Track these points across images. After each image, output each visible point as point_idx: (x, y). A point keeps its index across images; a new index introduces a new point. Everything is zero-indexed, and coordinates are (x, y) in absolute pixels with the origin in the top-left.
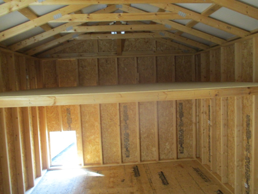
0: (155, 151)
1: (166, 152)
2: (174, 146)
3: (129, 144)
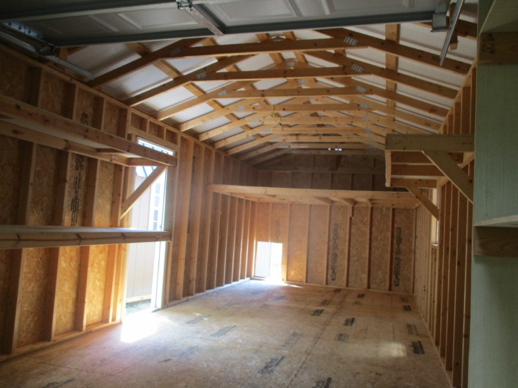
1: (377, 281)
3: (336, 266)
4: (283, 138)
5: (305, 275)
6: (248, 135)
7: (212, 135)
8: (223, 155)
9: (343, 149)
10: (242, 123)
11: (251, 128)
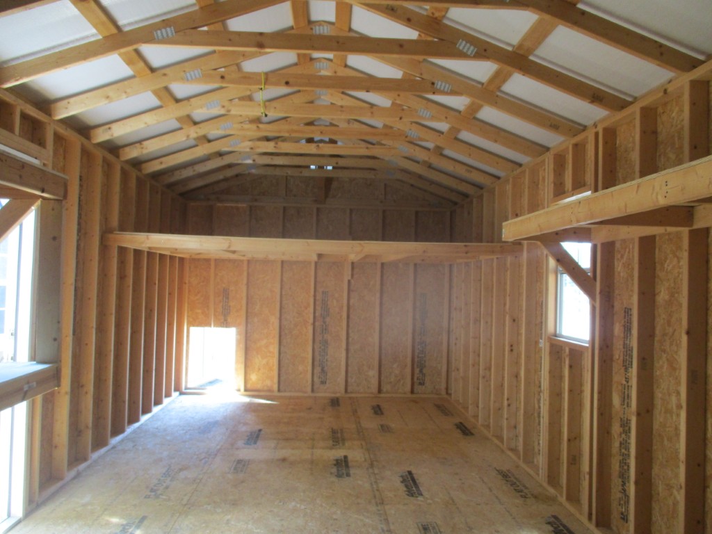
0: (374, 376)
1: (392, 380)
2: (408, 370)
3: (327, 360)
4: (250, 144)
5: (276, 380)
6: (188, 136)
7: (119, 132)
8: (134, 173)
9: (334, 168)
10: (182, 111)
11: (195, 123)
